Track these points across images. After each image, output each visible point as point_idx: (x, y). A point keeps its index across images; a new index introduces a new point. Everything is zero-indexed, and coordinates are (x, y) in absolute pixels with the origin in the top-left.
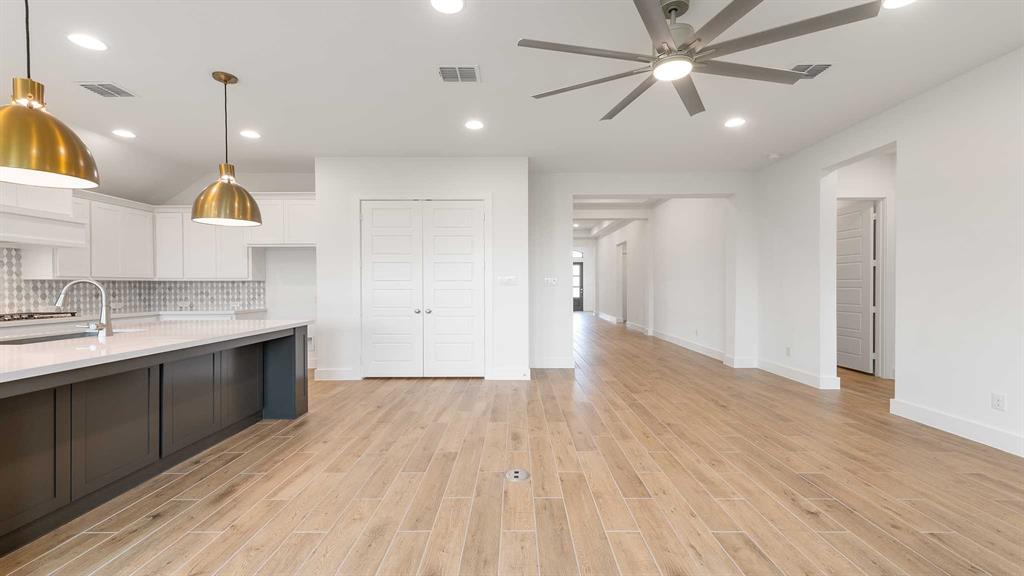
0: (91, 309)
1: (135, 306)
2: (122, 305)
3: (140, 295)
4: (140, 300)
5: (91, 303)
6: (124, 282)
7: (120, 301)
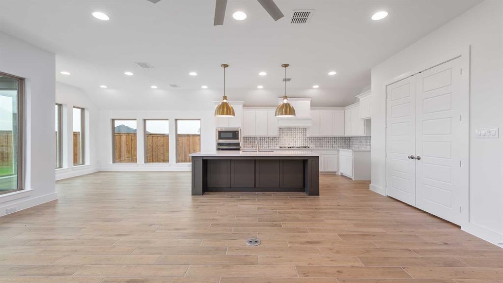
0: (326, 147)
1: (343, 147)
2: (338, 146)
3: (345, 142)
4: (345, 144)
5: (326, 144)
6: (338, 137)
7: (337, 144)
